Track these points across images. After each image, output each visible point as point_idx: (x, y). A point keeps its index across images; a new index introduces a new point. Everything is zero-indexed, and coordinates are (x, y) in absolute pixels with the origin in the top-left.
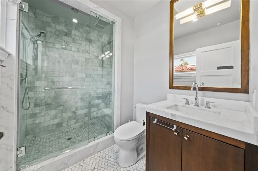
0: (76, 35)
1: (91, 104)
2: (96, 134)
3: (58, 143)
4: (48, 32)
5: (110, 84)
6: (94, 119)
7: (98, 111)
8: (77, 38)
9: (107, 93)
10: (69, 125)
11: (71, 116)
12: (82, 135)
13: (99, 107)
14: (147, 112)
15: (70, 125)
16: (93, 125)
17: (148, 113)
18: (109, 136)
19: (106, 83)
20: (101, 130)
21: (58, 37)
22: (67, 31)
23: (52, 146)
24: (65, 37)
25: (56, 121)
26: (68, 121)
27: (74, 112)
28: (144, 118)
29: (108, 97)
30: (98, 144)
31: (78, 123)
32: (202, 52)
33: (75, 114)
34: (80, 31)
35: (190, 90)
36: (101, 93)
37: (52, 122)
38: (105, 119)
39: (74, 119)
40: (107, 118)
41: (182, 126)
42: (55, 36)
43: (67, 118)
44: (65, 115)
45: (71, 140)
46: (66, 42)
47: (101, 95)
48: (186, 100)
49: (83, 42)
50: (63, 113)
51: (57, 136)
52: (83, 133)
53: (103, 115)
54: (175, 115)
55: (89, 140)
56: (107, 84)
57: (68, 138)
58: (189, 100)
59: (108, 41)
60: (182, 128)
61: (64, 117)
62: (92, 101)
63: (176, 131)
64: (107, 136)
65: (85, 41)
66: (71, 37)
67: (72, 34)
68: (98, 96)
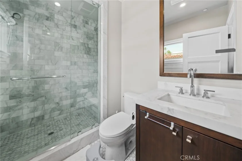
0: (58, 20)
1: (77, 93)
2: (82, 127)
3: (37, 140)
4: (25, 15)
5: (96, 71)
6: (81, 109)
7: (84, 101)
8: (60, 23)
9: (93, 81)
10: (52, 118)
11: (54, 108)
12: (66, 128)
13: (86, 97)
14: (136, 104)
15: (54, 117)
16: (79, 115)
17: (138, 106)
18: (94, 129)
19: (93, 70)
20: (87, 121)
21: (38, 21)
22: (48, 15)
23: (29, 144)
24: (47, 21)
25: (37, 114)
26: (51, 113)
27: (58, 103)
28: (134, 111)
29: (95, 86)
30: (82, 139)
31: (62, 114)
32: (189, 38)
33: (59, 105)
34: (64, 15)
35: (187, 77)
36: (88, 82)
37: (32, 116)
38: (91, 109)
39: (58, 110)
40: (93, 108)
41: (182, 124)
42: (34, 19)
43: (50, 110)
44: (47, 106)
45: (53, 134)
46: (47, 27)
47: (88, 84)
48: (180, 88)
49: (67, 27)
50: (45, 104)
51: (37, 130)
52: (67, 126)
53: (90, 105)
54: (173, 109)
55: (72, 136)
56: (94, 72)
57: (49, 132)
58: (183, 89)
59: (95, 28)
60: (182, 127)
61: (46, 108)
62: (78, 91)
63: (174, 130)
64: (93, 129)
65: (69, 26)
66: (53, 21)
67: (54, 18)
68: (84, 84)
